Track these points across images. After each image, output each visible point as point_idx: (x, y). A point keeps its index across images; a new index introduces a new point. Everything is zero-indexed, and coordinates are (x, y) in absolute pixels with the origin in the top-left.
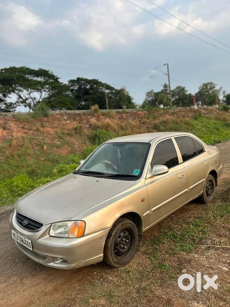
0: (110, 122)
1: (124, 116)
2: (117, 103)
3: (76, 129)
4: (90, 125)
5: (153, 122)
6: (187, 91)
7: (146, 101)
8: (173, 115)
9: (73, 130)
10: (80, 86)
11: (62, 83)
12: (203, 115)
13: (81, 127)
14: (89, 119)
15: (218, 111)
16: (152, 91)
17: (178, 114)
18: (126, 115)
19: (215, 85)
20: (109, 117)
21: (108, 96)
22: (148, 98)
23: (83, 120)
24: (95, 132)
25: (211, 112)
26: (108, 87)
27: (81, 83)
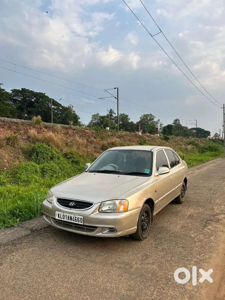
0: (54, 136)
1: (70, 132)
2: (63, 120)
3: (8, 139)
4: (29, 137)
5: (101, 142)
6: (129, 119)
7: (91, 122)
8: (120, 138)
9: (4, 140)
10: (24, 98)
11: (4, 90)
12: (147, 141)
13: (16, 138)
14: (28, 130)
15: (159, 140)
16: (98, 114)
17: (124, 137)
18: (72, 131)
19: (154, 117)
20: (53, 131)
21: (53, 111)
22: (94, 120)
23: (20, 130)
24: (33, 145)
25: (154, 140)
26: (55, 103)
27: (26, 95)
